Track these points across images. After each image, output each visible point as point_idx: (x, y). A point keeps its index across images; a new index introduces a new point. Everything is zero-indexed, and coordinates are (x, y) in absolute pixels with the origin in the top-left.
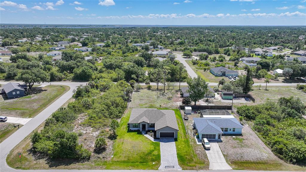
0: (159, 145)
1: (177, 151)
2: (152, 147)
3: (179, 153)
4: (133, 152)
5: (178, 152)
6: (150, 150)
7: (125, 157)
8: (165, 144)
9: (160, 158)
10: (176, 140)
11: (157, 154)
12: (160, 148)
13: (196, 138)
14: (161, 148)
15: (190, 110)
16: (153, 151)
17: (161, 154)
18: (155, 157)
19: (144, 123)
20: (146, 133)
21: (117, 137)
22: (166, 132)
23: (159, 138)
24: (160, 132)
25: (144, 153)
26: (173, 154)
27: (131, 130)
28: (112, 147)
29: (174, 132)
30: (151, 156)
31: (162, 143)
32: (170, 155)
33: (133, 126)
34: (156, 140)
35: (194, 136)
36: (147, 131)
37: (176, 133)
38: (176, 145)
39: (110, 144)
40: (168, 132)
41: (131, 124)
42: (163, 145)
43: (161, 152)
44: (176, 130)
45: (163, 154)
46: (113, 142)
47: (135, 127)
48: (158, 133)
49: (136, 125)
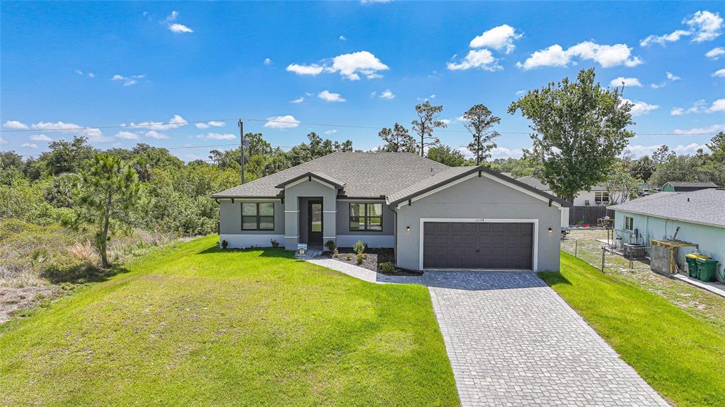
1: (607, 337)
2: (359, 308)
4: (161, 335)
8: (470, 296)
9: (452, 385)
11: (406, 350)
12: (432, 313)
13: (696, 283)
17: (450, 354)
18: (390, 373)
19: (312, 192)
20: (328, 255)
21: (115, 274)
22: (474, 220)
23: (421, 268)
24: (425, 223)
25: (271, 343)
26: (583, 359)
27: (224, 248)
28: (11, 314)
29: (536, 221)
30: (346, 366)
31: (446, 289)
32: (552, 364)
33: (242, 217)
34: (393, 277)
35: (672, 278)
36: (330, 244)
37: (550, 229)
38: (568, 302)
39: (23, 298)
40: (486, 221)
41: (233, 202)
42: (457, 304)
43: (446, 339)
44: (550, 205)
45: (479, 356)
46: (62, 290)
47: (258, 229)
48: (408, 228)
49: (262, 213)
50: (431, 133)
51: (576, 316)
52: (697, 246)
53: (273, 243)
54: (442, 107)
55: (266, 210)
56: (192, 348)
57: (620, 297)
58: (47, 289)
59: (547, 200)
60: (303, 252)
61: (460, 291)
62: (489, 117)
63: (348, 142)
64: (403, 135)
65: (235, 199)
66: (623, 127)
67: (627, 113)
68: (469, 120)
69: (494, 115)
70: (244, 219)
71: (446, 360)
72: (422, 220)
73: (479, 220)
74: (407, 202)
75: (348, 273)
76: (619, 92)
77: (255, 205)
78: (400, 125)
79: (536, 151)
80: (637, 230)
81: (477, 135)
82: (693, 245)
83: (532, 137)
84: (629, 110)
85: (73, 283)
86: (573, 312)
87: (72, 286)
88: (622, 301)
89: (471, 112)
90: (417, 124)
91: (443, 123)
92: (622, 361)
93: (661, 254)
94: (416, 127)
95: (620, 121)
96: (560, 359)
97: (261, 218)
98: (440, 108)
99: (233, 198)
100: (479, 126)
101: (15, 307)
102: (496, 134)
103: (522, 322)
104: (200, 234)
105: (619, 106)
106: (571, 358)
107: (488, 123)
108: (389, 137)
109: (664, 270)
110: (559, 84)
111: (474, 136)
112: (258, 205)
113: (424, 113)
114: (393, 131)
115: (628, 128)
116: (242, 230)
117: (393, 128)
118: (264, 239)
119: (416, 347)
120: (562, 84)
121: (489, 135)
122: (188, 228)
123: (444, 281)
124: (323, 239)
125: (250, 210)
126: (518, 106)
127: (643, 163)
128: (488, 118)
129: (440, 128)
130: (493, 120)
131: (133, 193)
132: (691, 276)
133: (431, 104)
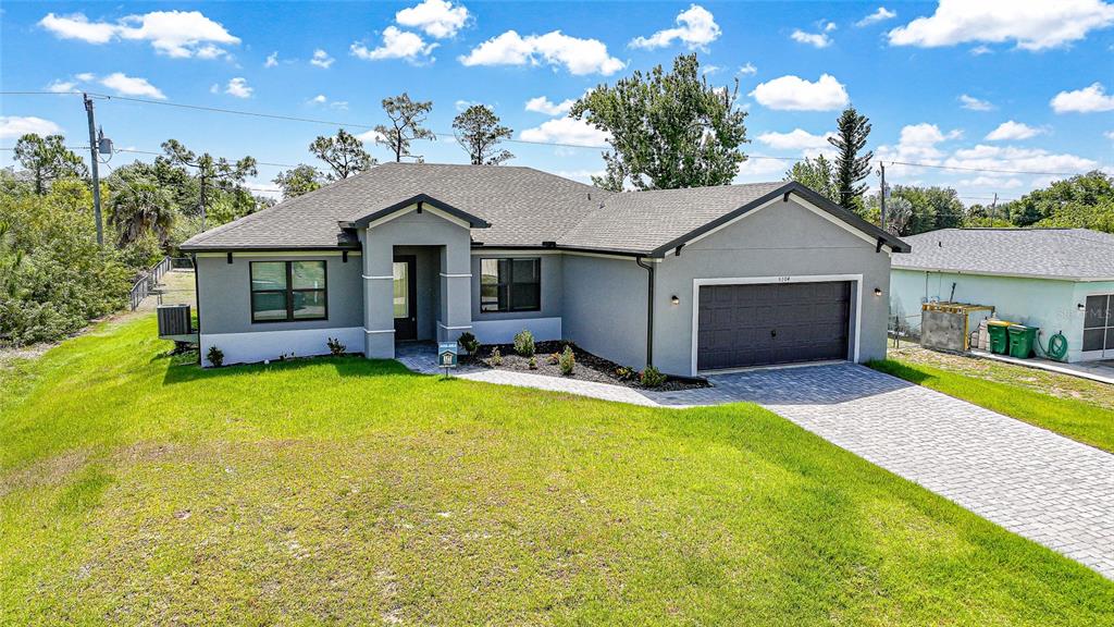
13: (1017, 362)
14: (869, 459)
22: (775, 280)
23: (694, 372)
24: (701, 287)
27: (216, 366)
29: (860, 278)
33: (252, 292)
35: (970, 356)
36: (468, 339)
37: (877, 290)
40: (794, 279)
41: (230, 260)
44: (878, 250)
47: (290, 318)
48: (674, 298)
49: (299, 283)
52: (993, 309)
53: (331, 345)
54: (430, 103)
55: (308, 277)
59: (876, 243)
60: (450, 359)
62: (493, 128)
63: (248, 159)
64: (353, 151)
65: (235, 255)
66: (736, 146)
67: (740, 125)
68: (462, 130)
69: (501, 124)
70: (257, 297)
72: (697, 283)
73: (782, 280)
74: (674, 249)
76: (731, 95)
77: (281, 267)
78: (348, 131)
79: (611, 178)
81: (477, 155)
82: (988, 308)
83: (605, 158)
84: (742, 120)
89: (465, 118)
93: (945, 323)
95: (730, 137)
97: (296, 295)
98: (427, 107)
99: (230, 251)
100: (478, 140)
102: (507, 155)
104: (39, 339)
107: (493, 137)
108: (329, 153)
109: (952, 346)
110: (648, 74)
111: (472, 156)
112: (288, 265)
113: (397, 114)
114: (334, 143)
115: (742, 148)
116: (254, 321)
117: (335, 138)
120: (653, 77)
121: (496, 155)
125: (270, 277)
126: (587, 107)
128: (492, 130)
129: (425, 141)
130: (501, 132)
132: (994, 352)
133: (414, 101)
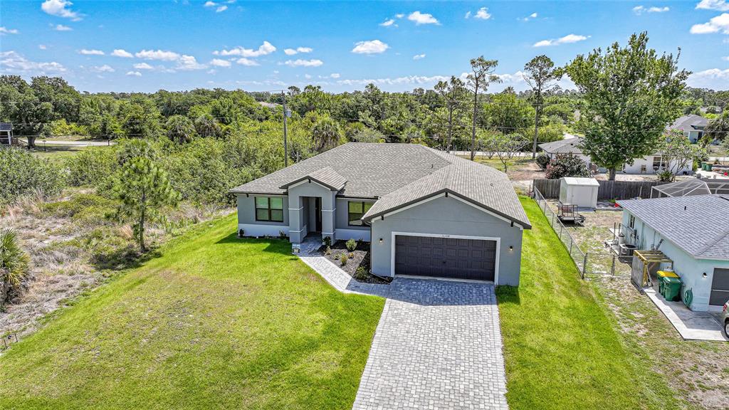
0: (371, 317)
1: (509, 370)
2: (313, 322)
3: (528, 385)
5: (516, 375)
6: (286, 340)
7: (69, 371)
8: (418, 312)
10: (507, 294)
11: (329, 372)
12: (372, 332)
13: (659, 303)
14: (378, 334)
15: (596, 186)
16: (312, 345)
17: (363, 379)
18: (305, 394)
19: (312, 192)
20: (322, 252)
21: (149, 259)
22: (440, 236)
23: (393, 275)
24: (396, 236)
25: (227, 356)
26: (471, 394)
27: (241, 236)
28: (59, 303)
29: (498, 240)
30: (275, 384)
31: (402, 303)
32: (442, 397)
33: (256, 209)
34: (363, 285)
35: (641, 292)
36: (327, 239)
37: (511, 247)
38: (502, 325)
39: (70, 286)
40: (451, 237)
41: (248, 197)
42: (401, 321)
43: (370, 361)
44: (512, 225)
45: (386, 383)
46: (102, 278)
47: (270, 220)
48: (381, 239)
49: (274, 206)
50: (487, 87)
51: (499, 343)
52: (672, 263)
53: (282, 234)
54: (497, 61)
56: (169, 354)
57: (561, 320)
58: (92, 275)
59: (510, 222)
60: (297, 251)
61: (413, 305)
62: (551, 70)
65: (249, 195)
67: (683, 81)
68: (531, 71)
70: (258, 211)
71: (356, 386)
72: (394, 234)
73: (445, 236)
74: (380, 217)
75: (327, 277)
76: (674, 59)
77: (267, 200)
78: (457, 77)
80: (636, 231)
81: (538, 88)
82: (670, 261)
84: (685, 78)
85: (113, 269)
86: (498, 337)
87: (113, 273)
88: (558, 326)
89: (533, 63)
90: (472, 79)
91: (498, 78)
92: (505, 399)
93: (638, 266)
94: (471, 82)
96: (452, 392)
97: (272, 211)
98: (495, 63)
99: (247, 194)
100: (540, 78)
101: (63, 296)
103: (446, 346)
105: (674, 74)
106: (462, 391)
107: (550, 76)
108: (446, 90)
109: (639, 282)
110: (608, 49)
111: (534, 89)
112: (269, 200)
113: (478, 69)
116: (257, 220)
117: (449, 81)
118: (273, 230)
119: (339, 368)
120: (612, 50)
121: (550, 88)
122: (230, 199)
123: (405, 292)
124: (321, 235)
125: (263, 204)
126: (565, 72)
127: (721, 120)
129: (496, 83)
131: (161, 192)
133: (487, 59)
